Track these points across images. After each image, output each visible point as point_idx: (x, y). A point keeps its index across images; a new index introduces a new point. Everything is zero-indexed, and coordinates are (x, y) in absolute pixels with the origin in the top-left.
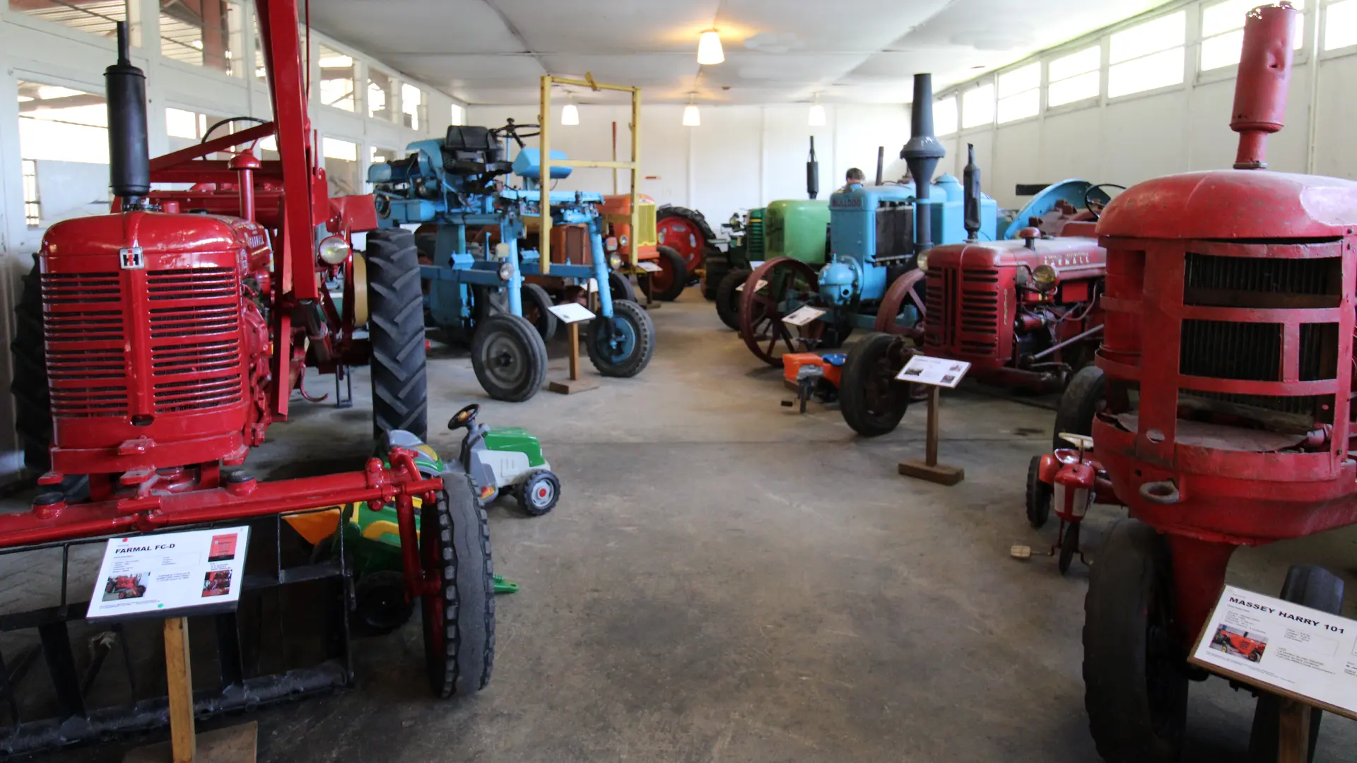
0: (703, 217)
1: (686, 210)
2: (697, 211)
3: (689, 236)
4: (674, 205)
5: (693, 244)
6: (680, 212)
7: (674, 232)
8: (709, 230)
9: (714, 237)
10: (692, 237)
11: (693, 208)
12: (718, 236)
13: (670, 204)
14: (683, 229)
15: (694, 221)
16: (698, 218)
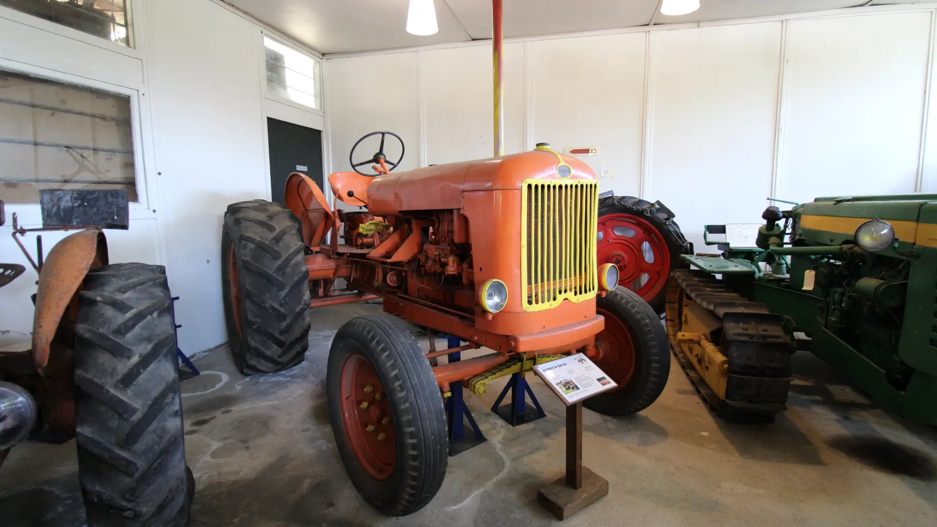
0: (671, 215)
1: (641, 202)
2: (658, 202)
3: (640, 244)
4: (618, 193)
5: (649, 256)
6: (629, 204)
7: (617, 238)
8: (681, 236)
9: (690, 250)
10: (646, 245)
11: (650, 197)
12: (700, 247)
13: (611, 192)
14: (631, 233)
15: (652, 220)
16: (662, 216)
